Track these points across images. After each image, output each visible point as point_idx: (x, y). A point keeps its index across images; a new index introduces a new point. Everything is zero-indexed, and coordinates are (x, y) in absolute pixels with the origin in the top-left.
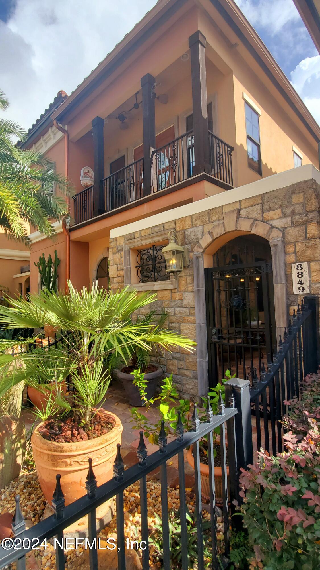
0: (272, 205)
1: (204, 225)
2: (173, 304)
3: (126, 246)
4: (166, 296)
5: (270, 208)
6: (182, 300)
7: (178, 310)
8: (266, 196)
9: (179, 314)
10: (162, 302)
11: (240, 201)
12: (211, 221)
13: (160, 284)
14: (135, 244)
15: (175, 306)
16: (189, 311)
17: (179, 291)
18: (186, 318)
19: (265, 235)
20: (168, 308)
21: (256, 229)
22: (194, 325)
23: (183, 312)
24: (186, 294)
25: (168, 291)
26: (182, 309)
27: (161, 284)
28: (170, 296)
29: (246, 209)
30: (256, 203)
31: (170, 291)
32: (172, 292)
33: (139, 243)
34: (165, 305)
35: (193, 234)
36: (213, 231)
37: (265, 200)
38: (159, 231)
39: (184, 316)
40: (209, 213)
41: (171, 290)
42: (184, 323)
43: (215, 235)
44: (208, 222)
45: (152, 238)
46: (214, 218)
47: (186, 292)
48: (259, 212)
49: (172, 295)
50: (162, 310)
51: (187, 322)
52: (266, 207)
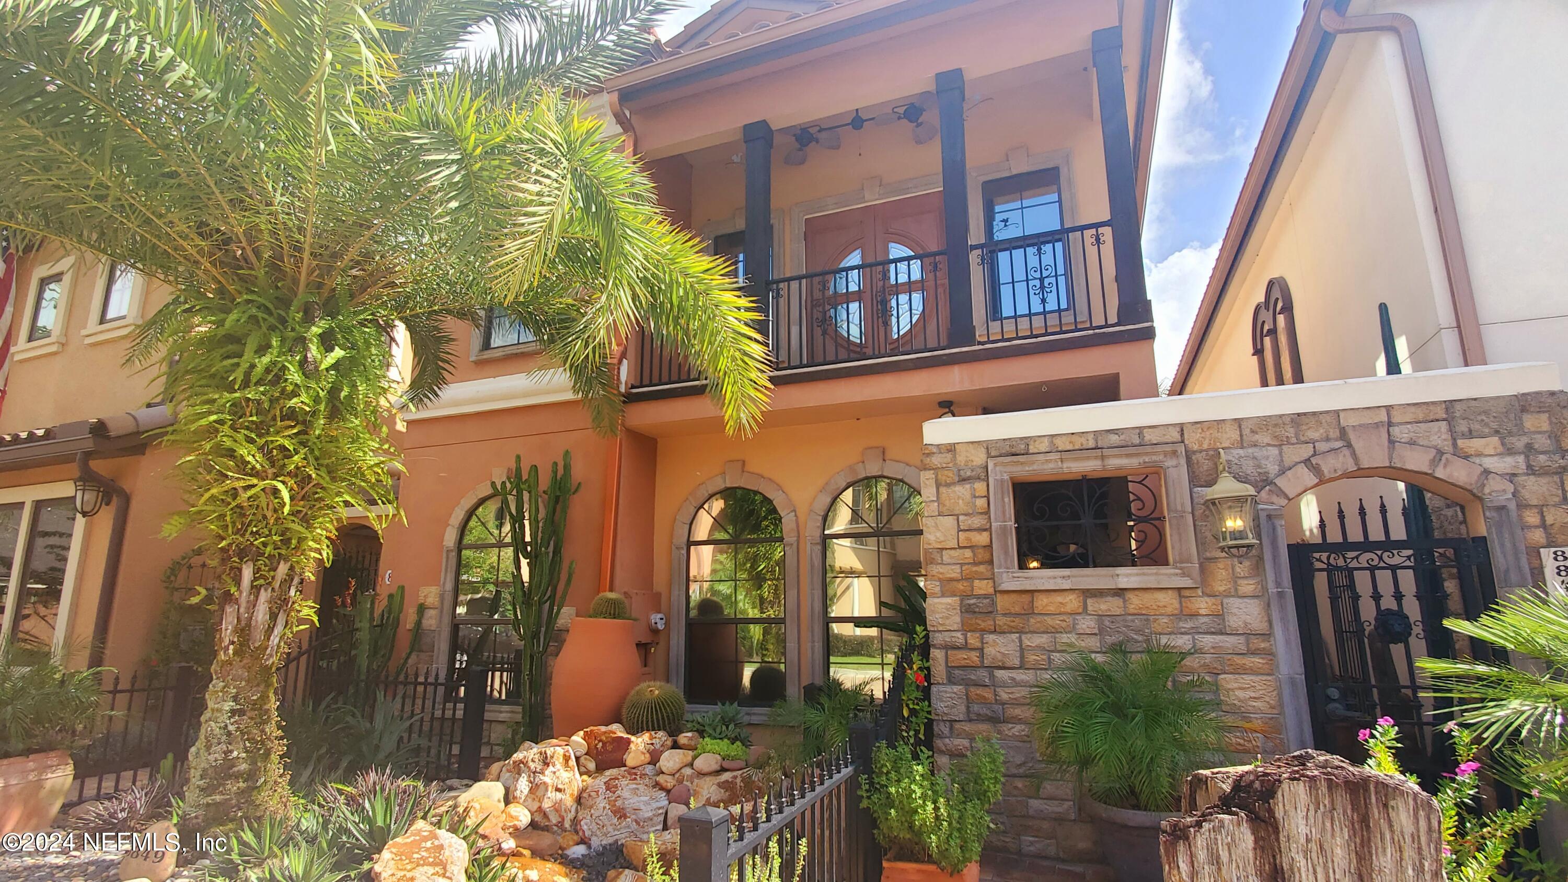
0: (1476, 426)
1: (1281, 445)
2: (1189, 625)
3: (998, 468)
4: (1161, 604)
5: (1470, 431)
6: (1220, 616)
7: (1207, 641)
8: (1458, 406)
9: (1212, 651)
10: (1148, 620)
11: (1389, 408)
12: (1303, 439)
13: (1137, 575)
14: (1035, 467)
15: (1196, 631)
16: (1248, 644)
17: (1205, 594)
18: (1238, 660)
19: (1471, 484)
20: (1173, 636)
21: (1448, 470)
22: (1269, 678)
23: (1228, 645)
24: (1234, 603)
25: (1170, 592)
26: (1219, 638)
27: (1144, 574)
28: (1178, 606)
29: (1409, 426)
30: (1432, 418)
31: (1175, 594)
32: (1180, 596)
33: (1051, 465)
34: (1156, 627)
35: (1251, 463)
36: (1320, 462)
37: (1457, 414)
38: (1123, 443)
39: (1230, 657)
40: (1292, 421)
41: (1179, 589)
42: (1231, 673)
43: (1326, 471)
44: (1294, 440)
45: (1103, 458)
46: (1312, 434)
47: (1233, 596)
48: (1443, 437)
49: (1181, 603)
50: (1148, 641)
51: (1239, 671)
52: (1462, 427)
